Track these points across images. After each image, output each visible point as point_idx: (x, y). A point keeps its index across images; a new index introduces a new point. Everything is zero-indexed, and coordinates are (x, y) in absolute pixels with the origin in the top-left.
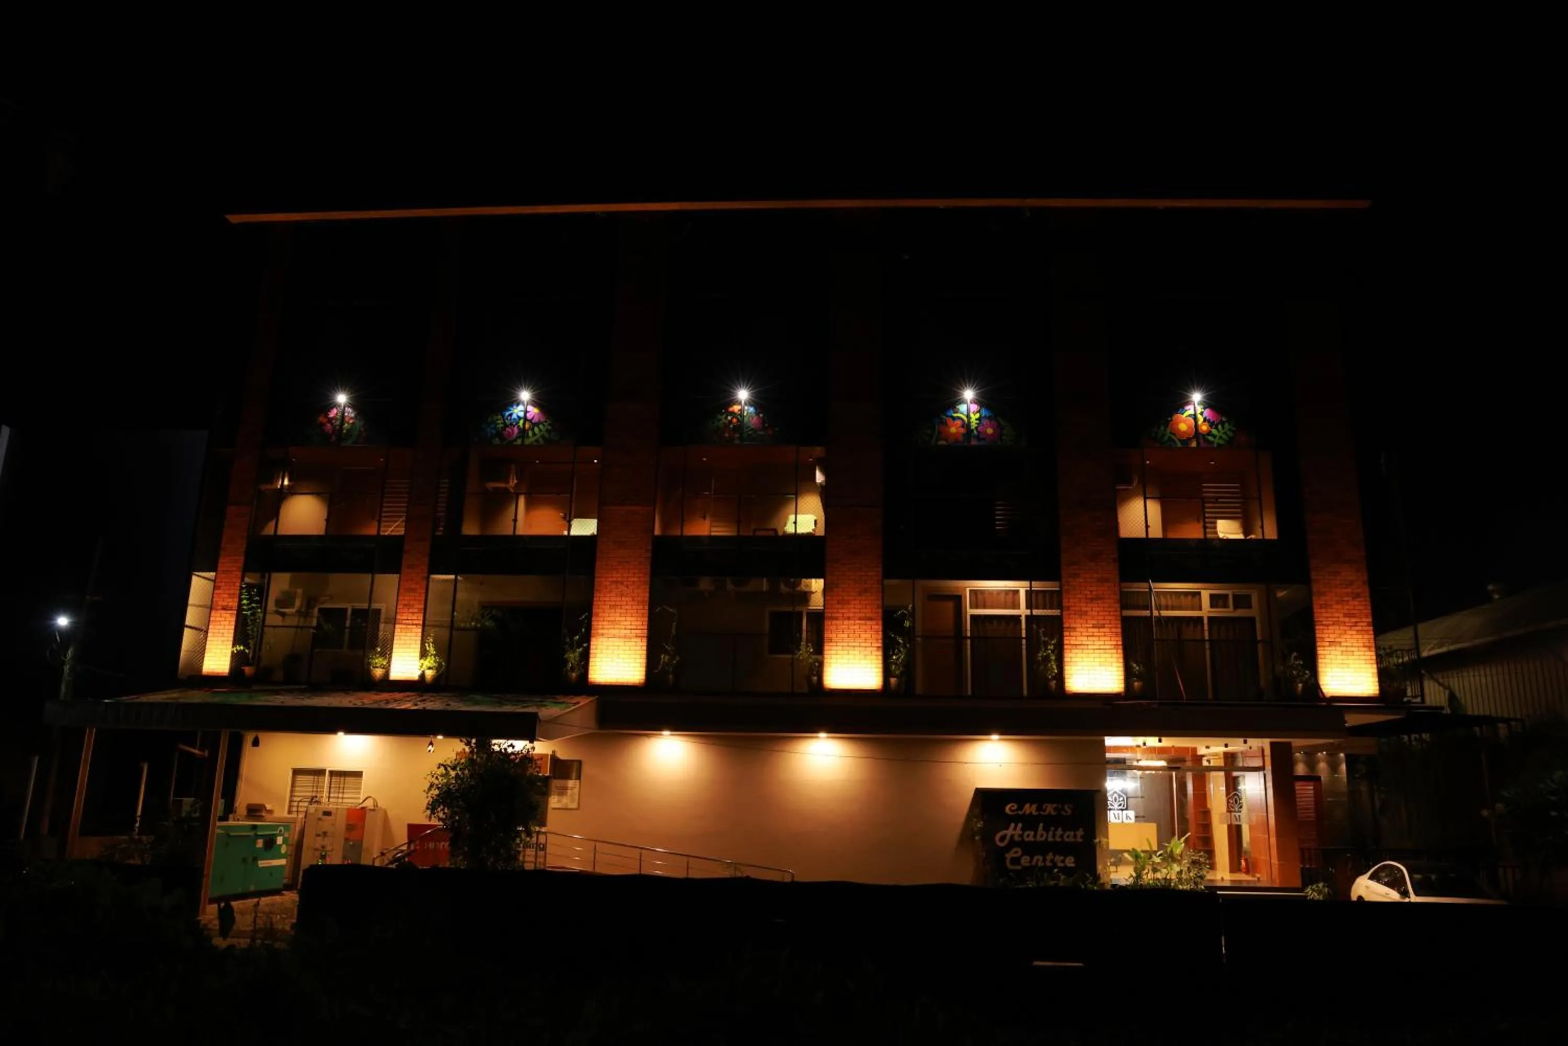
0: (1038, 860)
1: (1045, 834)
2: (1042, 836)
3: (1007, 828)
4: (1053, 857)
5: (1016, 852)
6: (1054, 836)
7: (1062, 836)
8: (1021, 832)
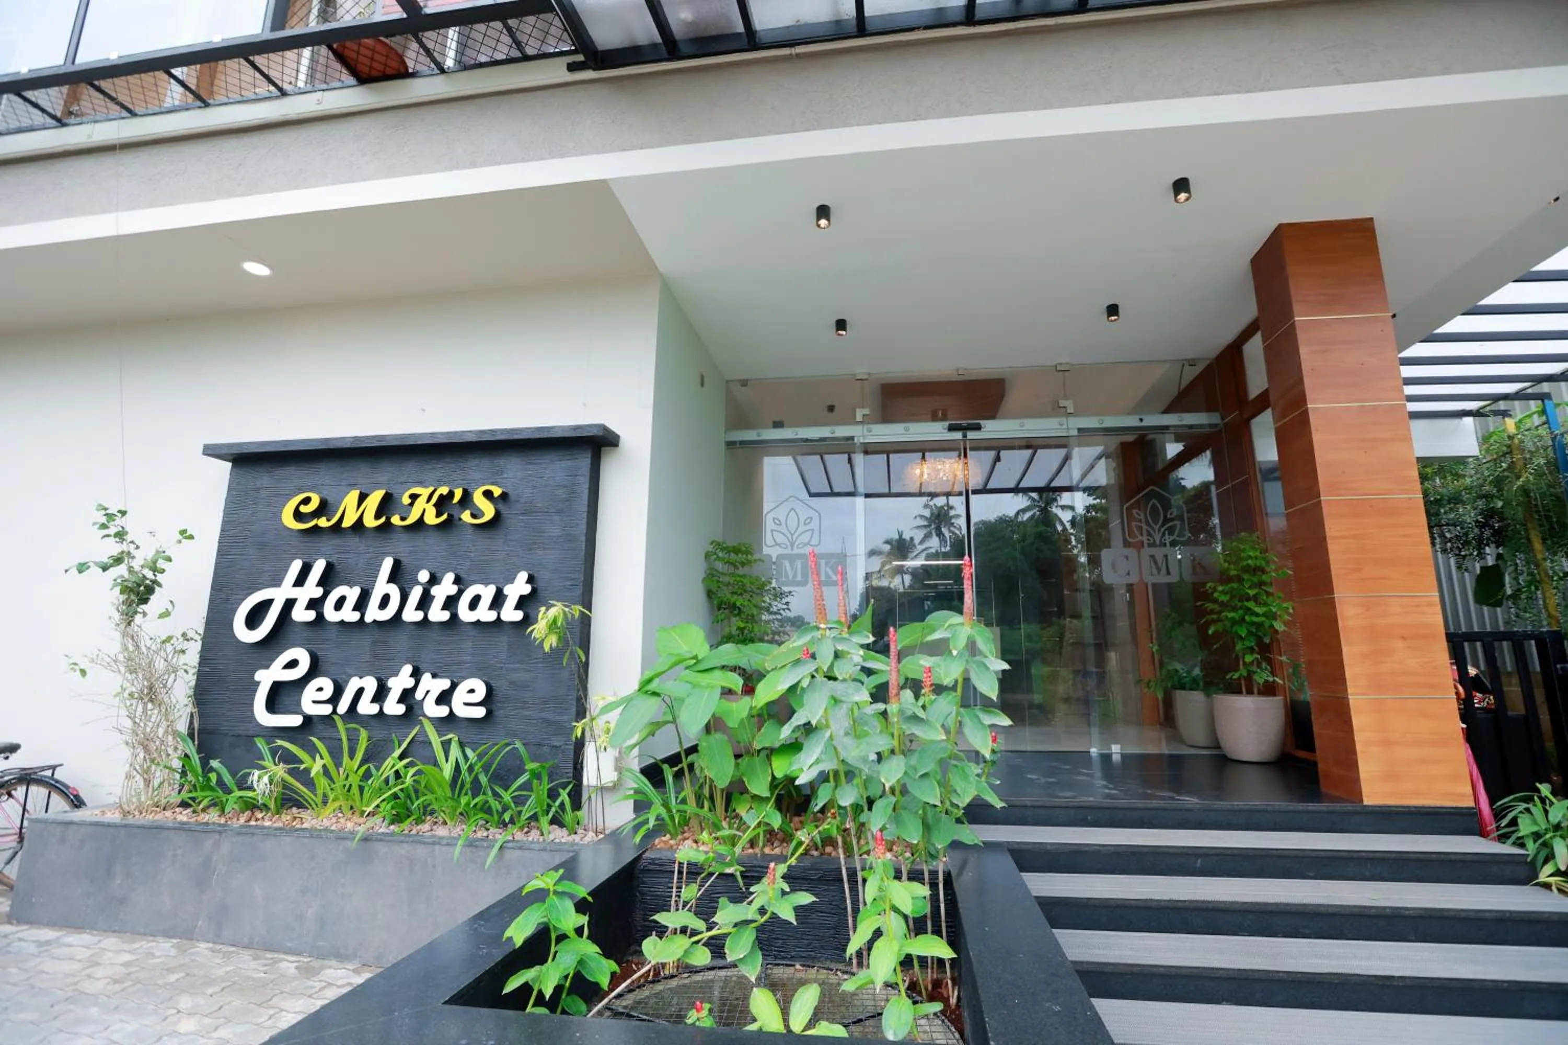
0: (360, 692)
1: (394, 592)
2: (385, 602)
3: (277, 582)
4: (411, 683)
5: (293, 664)
6: (425, 603)
7: (451, 603)
8: (318, 592)
